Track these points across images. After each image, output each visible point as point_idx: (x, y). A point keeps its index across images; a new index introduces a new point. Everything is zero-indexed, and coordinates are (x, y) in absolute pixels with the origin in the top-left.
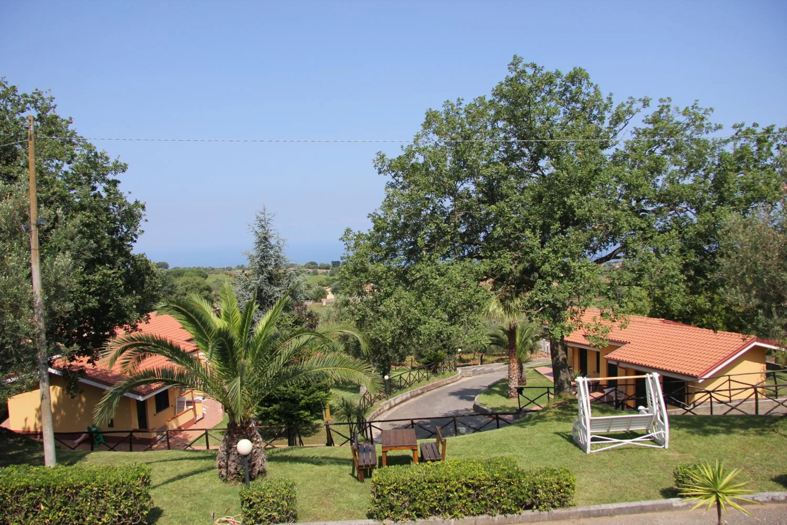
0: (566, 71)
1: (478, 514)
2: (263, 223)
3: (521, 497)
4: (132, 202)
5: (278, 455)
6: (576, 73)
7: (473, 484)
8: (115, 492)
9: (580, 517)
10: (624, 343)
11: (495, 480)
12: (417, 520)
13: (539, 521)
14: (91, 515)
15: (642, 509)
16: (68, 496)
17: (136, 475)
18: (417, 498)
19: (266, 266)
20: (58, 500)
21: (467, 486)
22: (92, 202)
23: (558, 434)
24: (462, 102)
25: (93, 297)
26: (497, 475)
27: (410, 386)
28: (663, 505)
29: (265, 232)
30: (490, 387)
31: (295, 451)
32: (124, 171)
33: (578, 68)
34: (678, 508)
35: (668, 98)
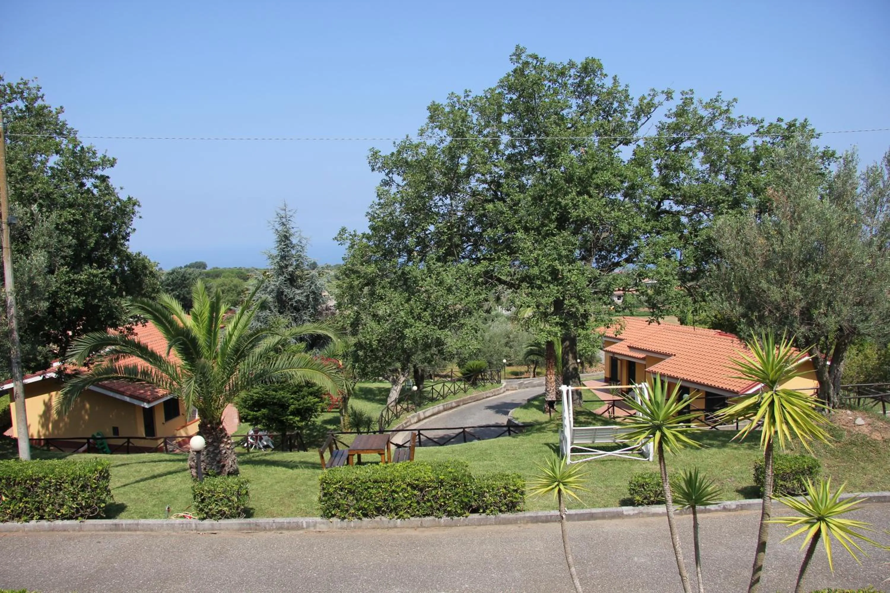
0: (579, 61)
1: (425, 516)
2: (284, 220)
3: (466, 500)
4: (124, 198)
5: (257, 459)
6: (587, 64)
7: (417, 486)
8: (72, 484)
9: (527, 522)
10: (669, 355)
11: (440, 482)
12: (364, 519)
13: (486, 525)
14: (50, 506)
15: (592, 517)
16: (28, 488)
17: (94, 469)
18: (362, 497)
19: (286, 266)
20: (18, 490)
21: (414, 487)
22: (77, 198)
23: (548, 444)
24: (470, 94)
25: (79, 298)
26: (441, 477)
27: (443, 399)
28: (614, 512)
29: (285, 230)
30: (529, 400)
31: (275, 455)
32: (112, 166)
33: (590, 58)
34: (628, 516)
35: (691, 90)
